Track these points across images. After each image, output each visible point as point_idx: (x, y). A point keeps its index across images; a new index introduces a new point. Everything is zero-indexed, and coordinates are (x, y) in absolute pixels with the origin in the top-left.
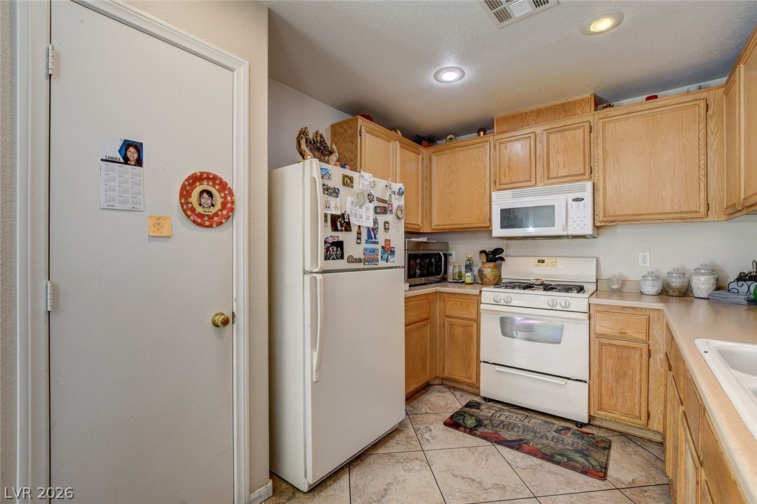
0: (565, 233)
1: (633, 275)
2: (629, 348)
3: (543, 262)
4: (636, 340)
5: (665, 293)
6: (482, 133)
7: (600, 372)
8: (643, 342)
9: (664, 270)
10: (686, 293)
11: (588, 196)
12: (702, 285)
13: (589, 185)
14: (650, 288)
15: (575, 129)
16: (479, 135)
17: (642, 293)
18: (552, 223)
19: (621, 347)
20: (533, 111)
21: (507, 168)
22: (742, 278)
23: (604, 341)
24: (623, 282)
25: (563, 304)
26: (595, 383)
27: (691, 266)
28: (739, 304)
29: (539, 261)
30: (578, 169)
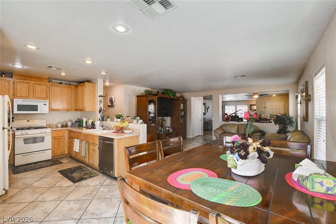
0: (41, 113)
1: (55, 123)
2: (60, 138)
3: (29, 121)
4: (62, 136)
5: (62, 126)
6: (4, 75)
7: (54, 146)
8: (63, 136)
9: (62, 122)
10: (66, 126)
11: (48, 103)
12: (69, 124)
13: (48, 101)
14: (60, 125)
15: (44, 85)
16: (2, 76)
17: (57, 127)
18: (37, 110)
19: (59, 139)
20: (29, 76)
21: (19, 92)
22: (76, 122)
23: (55, 138)
24: (53, 125)
25: (45, 131)
26: (53, 149)
27: (67, 120)
28: (76, 127)
29: (27, 121)
30: (45, 96)
